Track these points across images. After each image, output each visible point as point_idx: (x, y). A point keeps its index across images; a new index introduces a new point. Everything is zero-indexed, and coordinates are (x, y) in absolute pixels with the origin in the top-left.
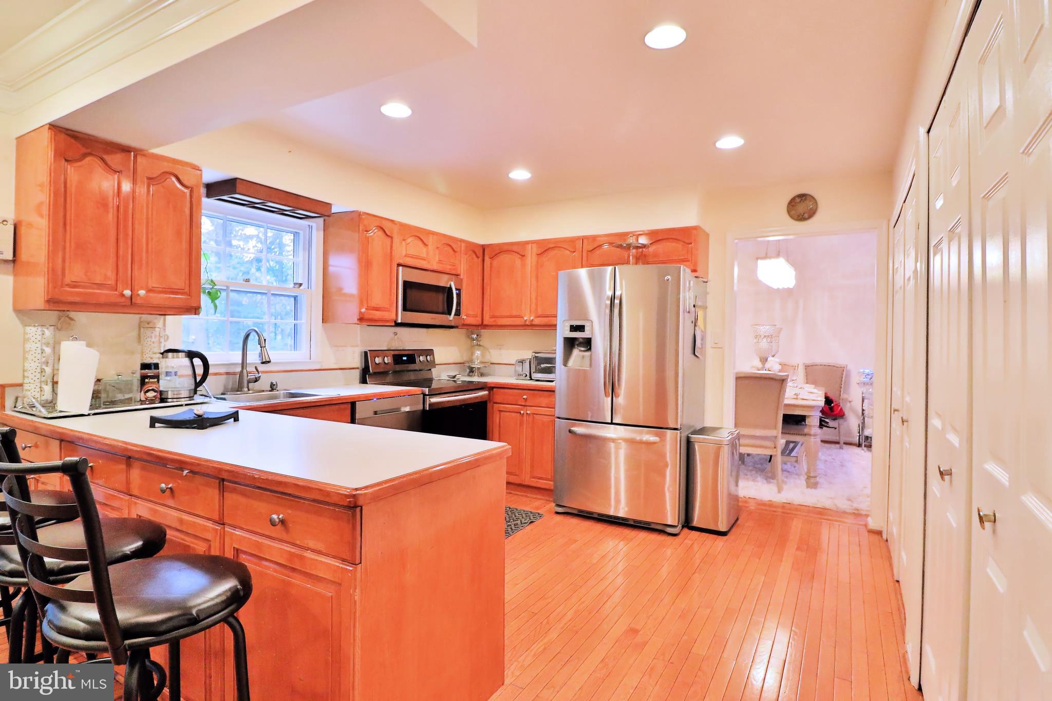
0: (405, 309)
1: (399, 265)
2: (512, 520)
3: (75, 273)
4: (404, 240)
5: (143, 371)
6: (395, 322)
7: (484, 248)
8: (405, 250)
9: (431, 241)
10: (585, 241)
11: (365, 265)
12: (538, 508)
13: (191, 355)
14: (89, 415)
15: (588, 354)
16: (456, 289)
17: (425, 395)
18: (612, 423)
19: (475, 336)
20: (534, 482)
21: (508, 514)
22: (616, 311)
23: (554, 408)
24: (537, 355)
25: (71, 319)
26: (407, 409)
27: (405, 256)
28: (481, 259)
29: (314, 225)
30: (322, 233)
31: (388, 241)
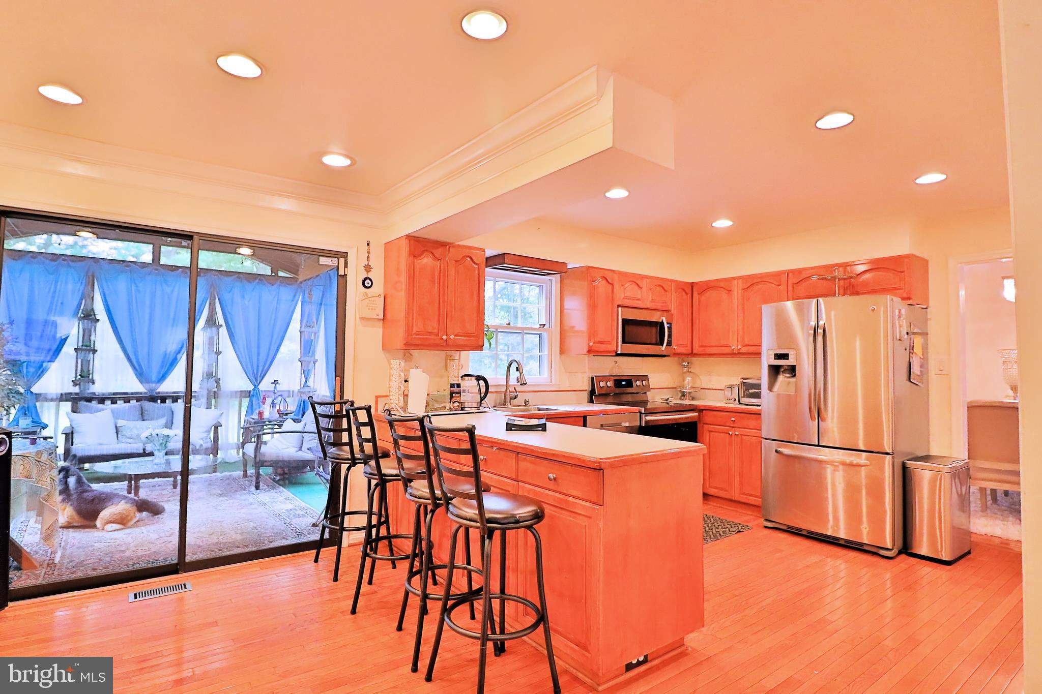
0: (624, 342)
1: (619, 306)
2: (720, 528)
3: (418, 326)
4: (622, 285)
5: (452, 389)
6: (616, 353)
7: (692, 285)
8: (625, 293)
9: (644, 284)
10: (790, 274)
11: (592, 307)
12: (747, 521)
13: (479, 378)
15: (793, 380)
16: (668, 323)
17: (641, 413)
18: (818, 445)
19: (686, 364)
20: (743, 498)
21: (717, 523)
22: (820, 339)
23: (761, 430)
24: (744, 381)
25: (411, 355)
26: (627, 425)
27: (624, 298)
28: (690, 295)
29: (554, 280)
30: (559, 285)
31: (610, 286)
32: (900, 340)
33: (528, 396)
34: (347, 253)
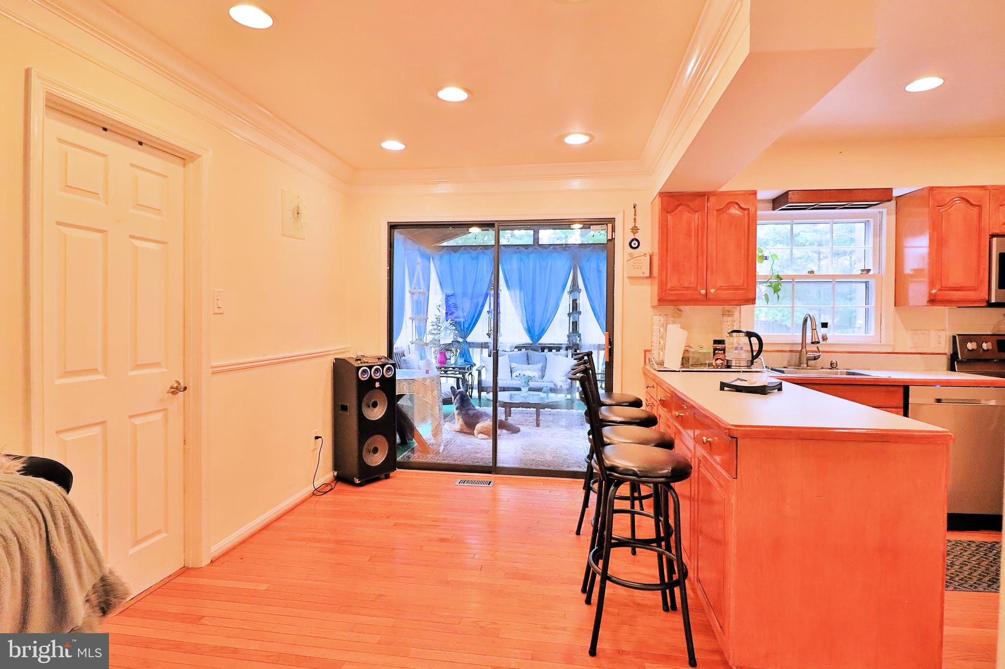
0: (1001, 286)
1: (993, 236)
3: (673, 282)
5: (715, 345)
6: (988, 302)
11: (938, 242)
13: (750, 335)
14: (679, 371)
26: (992, 403)
29: (885, 211)
31: (975, 211)
33: (834, 358)
34: (615, 218)
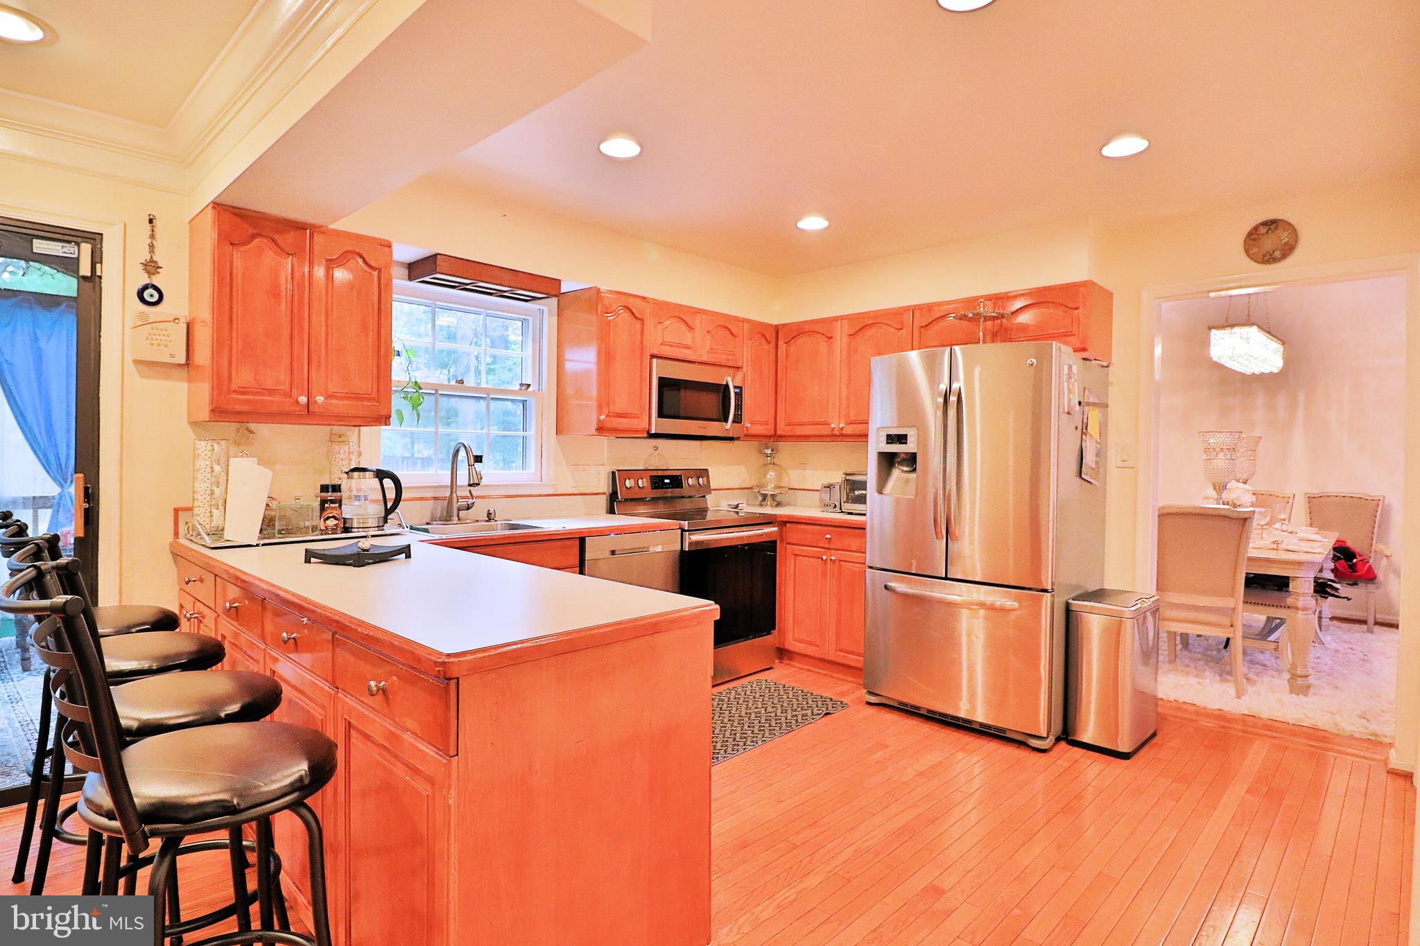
0: (661, 414)
1: (653, 356)
2: (799, 709)
3: (243, 376)
4: (660, 323)
5: (323, 494)
6: (648, 432)
7: (777, 329)
8: (661, 336)
9: (697, 322)
10: (917, 314)
11: (606, 358)
12: (843, 694)
13: (381, 475)
14: (257, 545)
15: (913, 475)
16: (735, 387)
17: (683, 530)
18: (946, 578)
19: (769, 451)
20: (840, 657)
21: (797, 700)
22: (952, 412)
23: (865, 553)
24: (848, 478)
25: (251, 432)
26: (659, 549)
27: (662, 344)
28: (772, 345)
29: (545, 309)
30: (555, 318)
31: (638, 325)
32: (1068, 413)
33: (491, 505)
34: (102, 234)
